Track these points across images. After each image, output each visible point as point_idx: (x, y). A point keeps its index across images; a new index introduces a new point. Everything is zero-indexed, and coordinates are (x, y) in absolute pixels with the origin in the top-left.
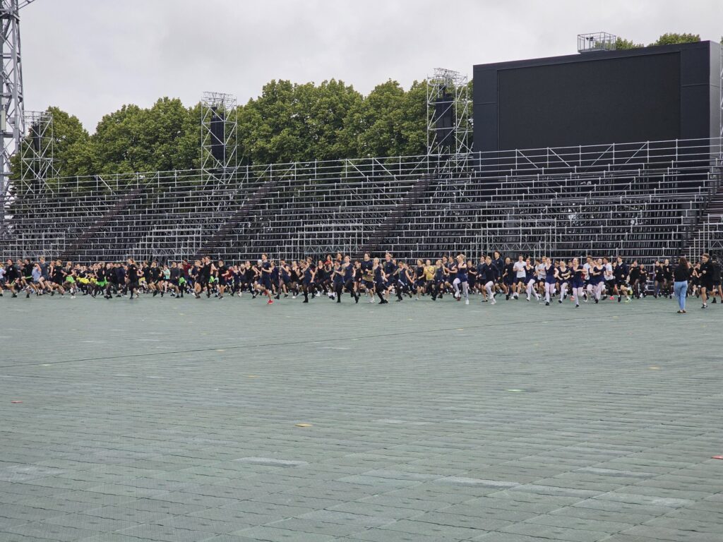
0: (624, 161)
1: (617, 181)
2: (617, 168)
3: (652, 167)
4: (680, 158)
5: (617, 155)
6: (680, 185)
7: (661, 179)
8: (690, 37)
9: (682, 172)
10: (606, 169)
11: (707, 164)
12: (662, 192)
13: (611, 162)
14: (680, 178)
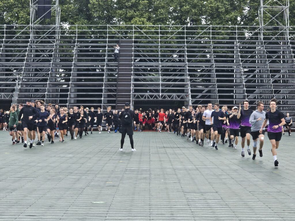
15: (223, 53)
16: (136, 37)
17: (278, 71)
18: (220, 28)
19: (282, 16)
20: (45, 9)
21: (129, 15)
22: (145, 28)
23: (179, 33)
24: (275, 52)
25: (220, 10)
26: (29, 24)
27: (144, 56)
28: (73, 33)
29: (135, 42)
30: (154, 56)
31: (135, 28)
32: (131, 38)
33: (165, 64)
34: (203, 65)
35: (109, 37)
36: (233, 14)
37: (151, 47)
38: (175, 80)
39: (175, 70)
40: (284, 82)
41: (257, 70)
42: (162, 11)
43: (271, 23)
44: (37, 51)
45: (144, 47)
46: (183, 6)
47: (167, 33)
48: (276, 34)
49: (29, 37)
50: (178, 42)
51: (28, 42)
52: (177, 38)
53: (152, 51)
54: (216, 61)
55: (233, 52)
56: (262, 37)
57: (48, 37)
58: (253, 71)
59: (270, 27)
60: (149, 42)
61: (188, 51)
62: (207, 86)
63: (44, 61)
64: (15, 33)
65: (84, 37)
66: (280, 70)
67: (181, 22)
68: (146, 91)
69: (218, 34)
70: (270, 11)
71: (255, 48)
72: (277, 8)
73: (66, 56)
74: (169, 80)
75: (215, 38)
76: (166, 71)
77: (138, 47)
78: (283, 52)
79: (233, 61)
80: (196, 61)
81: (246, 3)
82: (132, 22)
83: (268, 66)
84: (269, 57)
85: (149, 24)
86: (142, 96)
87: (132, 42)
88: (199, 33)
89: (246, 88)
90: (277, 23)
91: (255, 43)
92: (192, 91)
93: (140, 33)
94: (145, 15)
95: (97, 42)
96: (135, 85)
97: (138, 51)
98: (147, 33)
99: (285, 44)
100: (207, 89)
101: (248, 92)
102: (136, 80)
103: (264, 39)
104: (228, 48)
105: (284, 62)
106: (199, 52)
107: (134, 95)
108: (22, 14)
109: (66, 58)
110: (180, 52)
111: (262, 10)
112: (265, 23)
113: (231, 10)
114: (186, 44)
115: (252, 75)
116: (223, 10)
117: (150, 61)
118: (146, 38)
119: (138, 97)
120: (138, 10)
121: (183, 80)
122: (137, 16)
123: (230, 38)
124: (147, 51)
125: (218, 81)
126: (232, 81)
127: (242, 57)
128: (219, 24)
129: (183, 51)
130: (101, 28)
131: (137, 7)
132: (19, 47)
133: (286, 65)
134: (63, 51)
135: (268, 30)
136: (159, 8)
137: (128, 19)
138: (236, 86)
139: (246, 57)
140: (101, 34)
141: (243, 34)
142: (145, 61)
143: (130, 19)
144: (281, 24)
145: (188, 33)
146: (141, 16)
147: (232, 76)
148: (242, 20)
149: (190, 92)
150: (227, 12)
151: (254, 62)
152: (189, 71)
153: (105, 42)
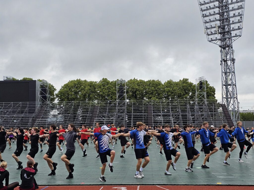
0: (15, 107)
1: (13, 111)
2: (13, 108)
3: (22, 108)
4: (29, 106)
5: (13, 105)
6: (28, 113)
7: (24, 111)
8: (30, 79)
9: (29, 109)
10: (11, 108)
11: (35, 108)
12: (25, 114)
13: (12, 107)
14: (29, 111)
15: (183, 109)
16: (153, 104)
17: (203, 115)
18: (182, 101)
19: (203, 96)
20: (122, 95)
21: (150, 96)
22: (156, 101)
23: (167, 103)
24: (202, 108)
25: (181, 94)
26: (116, 100)
27: (156, 111)
28: (131, 103)
29: (153, 106)
30: (159, 111)
31: (152, 101)
32: (151, 104)
33: (163, 113)
34: (176, 113)
35: (144, 105)
36: (186, 96)
37: (158, 107)
38: (167, 119)
39: (167, 115)
40: (205, 119)
41: (195, 115)
42: (161, 95)
43: (200, 98)
44: (119, 109)
45: (156, 108)
46: (169, 93)
47: (163, 103)
48: (202, 102)
49: (116, 105)
50: (167, 106)
51: (116, 106)
52: (167, 104)
53: (158, 109)
54: (181, 112)
55: (187, 109)
56: (197, 103)
57: (123, 105)
58: (194, 115)
59: (200, 100)
60: (157, 106)
61: (171, 109)
62: (178, 121)
63: (121, 113)
64: (111, 103)
65: (135, 105)
66: (204, 115)
67: (168, 99)
68: (157, 123)
69: (181, 102)
70: (199, 94)
71: (194, 107)
72: (201, 93)
73: (129, 111)
74: (165, 119)
75: (180, 104)
76: (164, 116)
77: (154, 107)
78: (205, 108)
79: (186, 112)
80: (174, 112)
81: (190, 92)
82: (151, 99)
83: (200, 113)
84: (200, 110)
85: (157, 100)
86: (156, 124)
87: (152, 106)
88: (174, 102)
89: (193, 121)
90: (202, 98)
91: (194, 105)
92: (174, 122)
93: (154, 103)
94: (155, 97)
95: (139, 106)
96: (154, 121)
97: (154, 109)
98: (156, 103)
99: (205, 105)
100: (178, 122)
101: (193, 122)
102: (154, 119)
103: (198, 104)
104: (185, 107)
105: (205, 112)
106: (174, 109)
107: (154, 124)
108: (113, 97)
109: (129, 112)
110: (168, 109)
111: (197, 94)
112: (198, 98)
113: (185, 94)
114: (170, 106)
115: (194, 116)
116: (183, 94)
117: (158, 112)
118: (156, 104)
119: (155, 125)
120: (153, 95)
121: (169, 119)
122: (153, 97)
123: (185, 104)
124: (157, 109)
125: (182, 119)
126: (187, 119)
127: (190, 110)
128: (181, 99)
129: (169, 109)
130: (140, 101)
131: (152, 94)
132: (112, 108)
133: (206, 113)
134: (128, 109)
135: (199, 101)
136: (160, 94)
137: (150, 98)
138: (188, 120)
139: (192, 110)
140: (141, 104)
141: (190, 102)
142: (156, 112)
143: (151, 98)
144: (203, 98)
145: (171, 102)
146: (154, 97)
147: (187, 117)
148: (189, 97)
149: (173, 123)
150: (184, 95)
151: (194, 112)
152: (172, 115)
153: (143, 106)
